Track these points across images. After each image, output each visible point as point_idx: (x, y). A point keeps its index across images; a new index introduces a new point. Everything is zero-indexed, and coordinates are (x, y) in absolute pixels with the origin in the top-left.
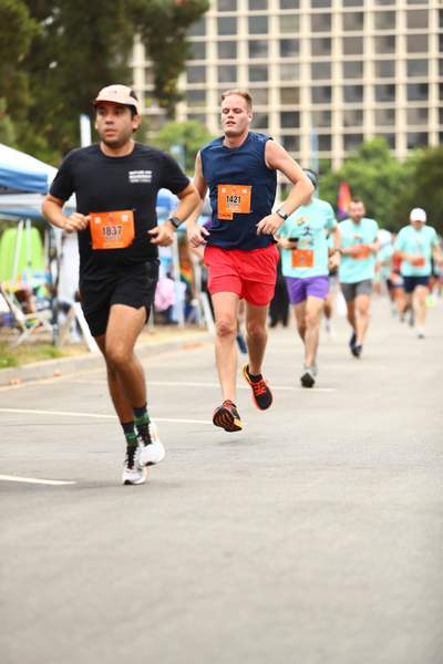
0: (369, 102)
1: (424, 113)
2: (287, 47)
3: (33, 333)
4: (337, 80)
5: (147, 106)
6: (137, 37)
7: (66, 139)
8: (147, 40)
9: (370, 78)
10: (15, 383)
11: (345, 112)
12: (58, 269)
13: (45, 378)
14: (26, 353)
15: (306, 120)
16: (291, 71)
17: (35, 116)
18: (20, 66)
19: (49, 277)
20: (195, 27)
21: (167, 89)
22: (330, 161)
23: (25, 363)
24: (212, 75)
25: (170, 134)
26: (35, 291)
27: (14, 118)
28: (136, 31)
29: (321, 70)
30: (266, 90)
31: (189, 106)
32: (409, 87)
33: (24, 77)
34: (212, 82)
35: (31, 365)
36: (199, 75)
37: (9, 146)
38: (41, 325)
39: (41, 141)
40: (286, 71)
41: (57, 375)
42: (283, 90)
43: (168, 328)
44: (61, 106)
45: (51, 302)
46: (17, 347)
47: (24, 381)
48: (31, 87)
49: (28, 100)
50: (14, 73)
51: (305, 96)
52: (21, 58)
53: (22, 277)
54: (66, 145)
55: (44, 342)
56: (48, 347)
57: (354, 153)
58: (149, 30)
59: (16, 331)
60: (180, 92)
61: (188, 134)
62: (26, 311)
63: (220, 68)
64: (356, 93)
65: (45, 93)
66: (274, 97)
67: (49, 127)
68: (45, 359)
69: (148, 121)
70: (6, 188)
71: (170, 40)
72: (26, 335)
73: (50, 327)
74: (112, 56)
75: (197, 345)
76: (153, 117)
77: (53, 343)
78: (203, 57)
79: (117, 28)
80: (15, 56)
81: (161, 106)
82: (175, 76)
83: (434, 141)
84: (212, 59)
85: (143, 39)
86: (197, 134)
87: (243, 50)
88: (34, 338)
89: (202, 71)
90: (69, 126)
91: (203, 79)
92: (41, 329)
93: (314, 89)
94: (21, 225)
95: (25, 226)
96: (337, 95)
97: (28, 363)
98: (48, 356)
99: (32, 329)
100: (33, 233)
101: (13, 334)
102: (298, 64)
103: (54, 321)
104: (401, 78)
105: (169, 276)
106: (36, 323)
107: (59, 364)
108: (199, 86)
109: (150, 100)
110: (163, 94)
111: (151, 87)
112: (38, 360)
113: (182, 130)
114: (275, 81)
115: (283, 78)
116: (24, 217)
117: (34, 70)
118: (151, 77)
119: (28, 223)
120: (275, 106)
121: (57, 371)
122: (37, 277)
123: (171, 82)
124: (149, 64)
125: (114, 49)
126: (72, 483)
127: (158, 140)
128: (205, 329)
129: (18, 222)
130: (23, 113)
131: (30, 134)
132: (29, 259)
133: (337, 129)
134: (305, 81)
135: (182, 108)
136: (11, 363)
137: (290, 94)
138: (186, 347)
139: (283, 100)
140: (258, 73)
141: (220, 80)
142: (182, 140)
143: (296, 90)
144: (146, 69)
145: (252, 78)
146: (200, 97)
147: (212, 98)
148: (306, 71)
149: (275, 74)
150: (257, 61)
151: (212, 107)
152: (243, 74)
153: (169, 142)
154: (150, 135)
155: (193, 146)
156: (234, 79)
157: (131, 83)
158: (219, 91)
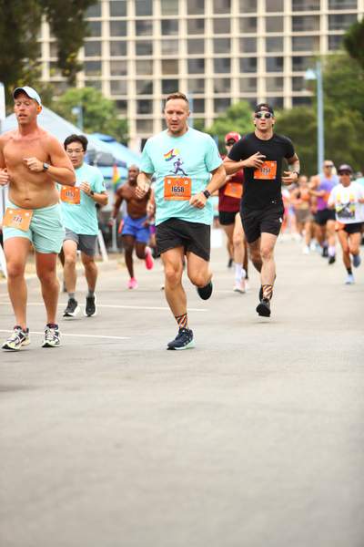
0: (235, 72)
1: (279, 82)
2: (168, 26)
4: (209, 54)
5: (51, 75)
6: (44, 18)
8: (51, 20)
9: (235, 53)
11: (215, 80)
15: (183, 86)
16: (171, 46)
20: (91, 9)
21: (69, 60)
22: (203, 120)
24: (106, 49)
25: (71, 98)
28: (42, 12)
29: (196, 46)
30: (151, 62)
31: (86, 75)
32: (268, 60)
34: (106, 55)
36: (96, 49)
40: (167, 46)
42: (164, 62)
51: (183, 67)
57: (223, 114)
58: (53, 12)
60: (78, 63)
61: (85, 98)
63: (112, 43)
64: (224, 65)
66: (157, 67)
69: (53, 87)
71: (70, 20)
74: (24, 33)
76: (57, 83)
78: (99, 34)
79: (27, 10)
81: (64, 75)
82: (76, 50)
83: (288, 104)
84: (106, 36)
85: (48, 19)
86: (94, 99)
87: (131, 28)
89: (99, 44)
91: (99, 53)
93: (189, 62)
96: (209, 66)
102: (177, 41)
104: (261, 52)
108: (96, 58)
109: (54, 70)
110: (65, 65)
111: (55, 59)
113: (81, 95)
114: (157, 55)
115: (164, 52)
118: (55, 51)
120: (158, 75)
123: (73, 55)
124: (53, 40)
125: (24, 27)
127: (61, 103)
128: (101, 260)
133: (209, 94)
134: (183, 54)
135: (81, 77)
137: (170, 65)
139: (165, 71)
140: (145, 48)
141: (112, 54)
142: (80, 104)
143: (175, 62)
144: (51, 44)
145: (138, 53)
146: (96, 67)
147: (106, 68)
148: (183, 47)
149: (157, 48)
150: (142, 38)
151: (106, 75)
152: (131, 49)
153: (70, 104)
154: (55, 99)
155: (90, 108)
156: (124, 53)
157: (40, 56)
158: (111, 62)
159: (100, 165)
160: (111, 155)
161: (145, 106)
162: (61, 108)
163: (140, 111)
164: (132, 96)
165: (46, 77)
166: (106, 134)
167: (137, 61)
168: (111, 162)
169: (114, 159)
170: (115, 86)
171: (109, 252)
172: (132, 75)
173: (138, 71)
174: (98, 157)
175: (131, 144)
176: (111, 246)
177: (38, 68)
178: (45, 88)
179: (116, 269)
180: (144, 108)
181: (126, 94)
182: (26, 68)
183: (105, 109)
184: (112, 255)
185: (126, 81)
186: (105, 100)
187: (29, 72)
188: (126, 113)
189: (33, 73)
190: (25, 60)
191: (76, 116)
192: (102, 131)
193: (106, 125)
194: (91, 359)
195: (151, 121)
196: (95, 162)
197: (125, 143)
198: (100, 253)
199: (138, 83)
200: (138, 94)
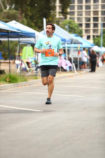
3: (31, 73)
5: (59, 16)
7: (39, 24)
10: (27, 85)
12: (38, 57)
13: (34, 84)
14: (29, 78)
15: (100, 19)
16: (96, 7)
17: (31, 18)
18: (28, 5)
19: (35, 59)
21: (65, 11)
23: (29, 80)
24: (76, 8)
25: (65, 23)
26: (31, 62)
27: (26, 18)
30: (90, 12)
31: (70, 15)
33: (29, 8)
34: (76, 9)
35: (31, 81)
36: (73, 7)
37: (25, 25)
38: (33, 71)
39: (33, 24)
40: (95, 7)
41: (37, 84)
42: (94, 12)
43: (65, 72)
44: (38, 15)
45: (35, 65)
46: (27, 76)
47: (29, 85)
48: (31, 10)
49: (30, 14)
50: (26, 7)
51: (100, 13)
52: (28, 3)
53: (28, 59)
54: (39, 25)
55: (34, 75)
56: (35, 76)
59: (26, 72)
60: (68, 12)
61: (70, 23)
62: (29, 67)
63: (78, 6)
65: (34, 12)
66: (92, 13)
67: (35, 21)
68: (34, 79)
69: (60, 19)
70: (25, 36)
72: (29, 73)
73: (35, 72)
74: (51, 3)
75: (72, 76)
76: (61, 18)
77: (36, 75)
78: (74, 3)
80: (26, 3)
81: (63, 16)
82: (67, 8)
84: (76, 4)
86: (72, 23)
88: (31, 74)
89: (74, 6)
90: (40, 20)
91: (74, 9)
92: (33, 72)
93: (102, 11)
94: (28, 45)
95: (29, 46)
97: (30, 80)
98: (35, 79)
99: (31, 72)
100: (31, 48)
101: (26, 73)
102: (98, 5)
103: (36, 70)
105: (65, 59)
106: (32, 70)
107: (37, 81)
108: (73, 11)
109: (60, 14)
110: (64, 12)
111: (61, 11)
112: (32, 80)
113: (68, 22)
114: (92, 9)
115: (94, 8)
116: (29, 43)
117: (31, 6)
118: (61, 8)
119: (30, 45)
120: (92, 16)
121: (37, 83)
122: (32, 59)
123: (66, 9)
124: (60, 5)
125: (51, 1)
126: (42, 111)
128: (74, 72)
129: (27, 45)
130: (28, 17)
131: (30, 22)
132: (30, 54)
134: (100, 9)
135: (68, 16)
136: (26, 80)
137: (96, 13)
138: (69, 77)
139: (94, 14)
140: (88, 7)
141: (78, 9)
142: (68, 25)
143: (97, 12)
144: (59, 6)
145: (86, 9)
146: (73, 13)
147: (76, 14)
148: (100, 7)
149: (92, 7)
150: (87, 4)
151: (76, 16)
152: (84, 8)
153: (65, 25)
154: (61, 23)
155: (71, 26)
156: (82, 9)
157: (56, 10)
158: (78, 12)
159: (74, 43)
160: (78, 40)
161: (88, 25)
162: (62, 26)
163: (86, 27)
164: (84, 22)
165: (58, 16)
166: (76, 34)
167: (86, 12)
168: (77, 42)
169: (78, 42)
170: (79, 19)
171: (77, 70)
172: (84, 16)
173: (86, 15)
174: (74, 41)
175: (83, 37)
176: (77, 68)
177: (55, 14)
178: (57, 20)
179: (79, 75)
180: (88, 26)
181: (82, 22)
182: (52, 14)
183: (76, 26)
184: (78, 71)
185: (82, 18)
186: (76, 23)
187: (53, 15)
188: (82, 27)
189: (54, 15)
190: (52, 11)
191: (66, 28)
192: (75, 33)
193: (76, 31)
194: (72, 103)
195: (90, 30)
196: (73, 42)
197: (81, 37)
198: (74, 70)
199: (86, 18)
200: (86, 21)
